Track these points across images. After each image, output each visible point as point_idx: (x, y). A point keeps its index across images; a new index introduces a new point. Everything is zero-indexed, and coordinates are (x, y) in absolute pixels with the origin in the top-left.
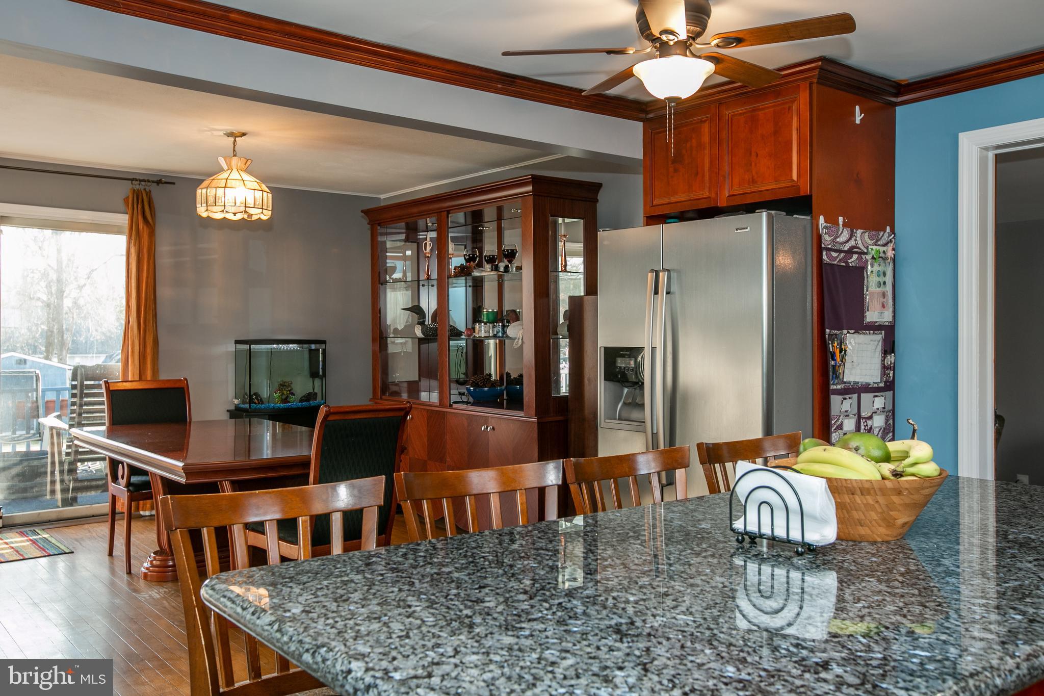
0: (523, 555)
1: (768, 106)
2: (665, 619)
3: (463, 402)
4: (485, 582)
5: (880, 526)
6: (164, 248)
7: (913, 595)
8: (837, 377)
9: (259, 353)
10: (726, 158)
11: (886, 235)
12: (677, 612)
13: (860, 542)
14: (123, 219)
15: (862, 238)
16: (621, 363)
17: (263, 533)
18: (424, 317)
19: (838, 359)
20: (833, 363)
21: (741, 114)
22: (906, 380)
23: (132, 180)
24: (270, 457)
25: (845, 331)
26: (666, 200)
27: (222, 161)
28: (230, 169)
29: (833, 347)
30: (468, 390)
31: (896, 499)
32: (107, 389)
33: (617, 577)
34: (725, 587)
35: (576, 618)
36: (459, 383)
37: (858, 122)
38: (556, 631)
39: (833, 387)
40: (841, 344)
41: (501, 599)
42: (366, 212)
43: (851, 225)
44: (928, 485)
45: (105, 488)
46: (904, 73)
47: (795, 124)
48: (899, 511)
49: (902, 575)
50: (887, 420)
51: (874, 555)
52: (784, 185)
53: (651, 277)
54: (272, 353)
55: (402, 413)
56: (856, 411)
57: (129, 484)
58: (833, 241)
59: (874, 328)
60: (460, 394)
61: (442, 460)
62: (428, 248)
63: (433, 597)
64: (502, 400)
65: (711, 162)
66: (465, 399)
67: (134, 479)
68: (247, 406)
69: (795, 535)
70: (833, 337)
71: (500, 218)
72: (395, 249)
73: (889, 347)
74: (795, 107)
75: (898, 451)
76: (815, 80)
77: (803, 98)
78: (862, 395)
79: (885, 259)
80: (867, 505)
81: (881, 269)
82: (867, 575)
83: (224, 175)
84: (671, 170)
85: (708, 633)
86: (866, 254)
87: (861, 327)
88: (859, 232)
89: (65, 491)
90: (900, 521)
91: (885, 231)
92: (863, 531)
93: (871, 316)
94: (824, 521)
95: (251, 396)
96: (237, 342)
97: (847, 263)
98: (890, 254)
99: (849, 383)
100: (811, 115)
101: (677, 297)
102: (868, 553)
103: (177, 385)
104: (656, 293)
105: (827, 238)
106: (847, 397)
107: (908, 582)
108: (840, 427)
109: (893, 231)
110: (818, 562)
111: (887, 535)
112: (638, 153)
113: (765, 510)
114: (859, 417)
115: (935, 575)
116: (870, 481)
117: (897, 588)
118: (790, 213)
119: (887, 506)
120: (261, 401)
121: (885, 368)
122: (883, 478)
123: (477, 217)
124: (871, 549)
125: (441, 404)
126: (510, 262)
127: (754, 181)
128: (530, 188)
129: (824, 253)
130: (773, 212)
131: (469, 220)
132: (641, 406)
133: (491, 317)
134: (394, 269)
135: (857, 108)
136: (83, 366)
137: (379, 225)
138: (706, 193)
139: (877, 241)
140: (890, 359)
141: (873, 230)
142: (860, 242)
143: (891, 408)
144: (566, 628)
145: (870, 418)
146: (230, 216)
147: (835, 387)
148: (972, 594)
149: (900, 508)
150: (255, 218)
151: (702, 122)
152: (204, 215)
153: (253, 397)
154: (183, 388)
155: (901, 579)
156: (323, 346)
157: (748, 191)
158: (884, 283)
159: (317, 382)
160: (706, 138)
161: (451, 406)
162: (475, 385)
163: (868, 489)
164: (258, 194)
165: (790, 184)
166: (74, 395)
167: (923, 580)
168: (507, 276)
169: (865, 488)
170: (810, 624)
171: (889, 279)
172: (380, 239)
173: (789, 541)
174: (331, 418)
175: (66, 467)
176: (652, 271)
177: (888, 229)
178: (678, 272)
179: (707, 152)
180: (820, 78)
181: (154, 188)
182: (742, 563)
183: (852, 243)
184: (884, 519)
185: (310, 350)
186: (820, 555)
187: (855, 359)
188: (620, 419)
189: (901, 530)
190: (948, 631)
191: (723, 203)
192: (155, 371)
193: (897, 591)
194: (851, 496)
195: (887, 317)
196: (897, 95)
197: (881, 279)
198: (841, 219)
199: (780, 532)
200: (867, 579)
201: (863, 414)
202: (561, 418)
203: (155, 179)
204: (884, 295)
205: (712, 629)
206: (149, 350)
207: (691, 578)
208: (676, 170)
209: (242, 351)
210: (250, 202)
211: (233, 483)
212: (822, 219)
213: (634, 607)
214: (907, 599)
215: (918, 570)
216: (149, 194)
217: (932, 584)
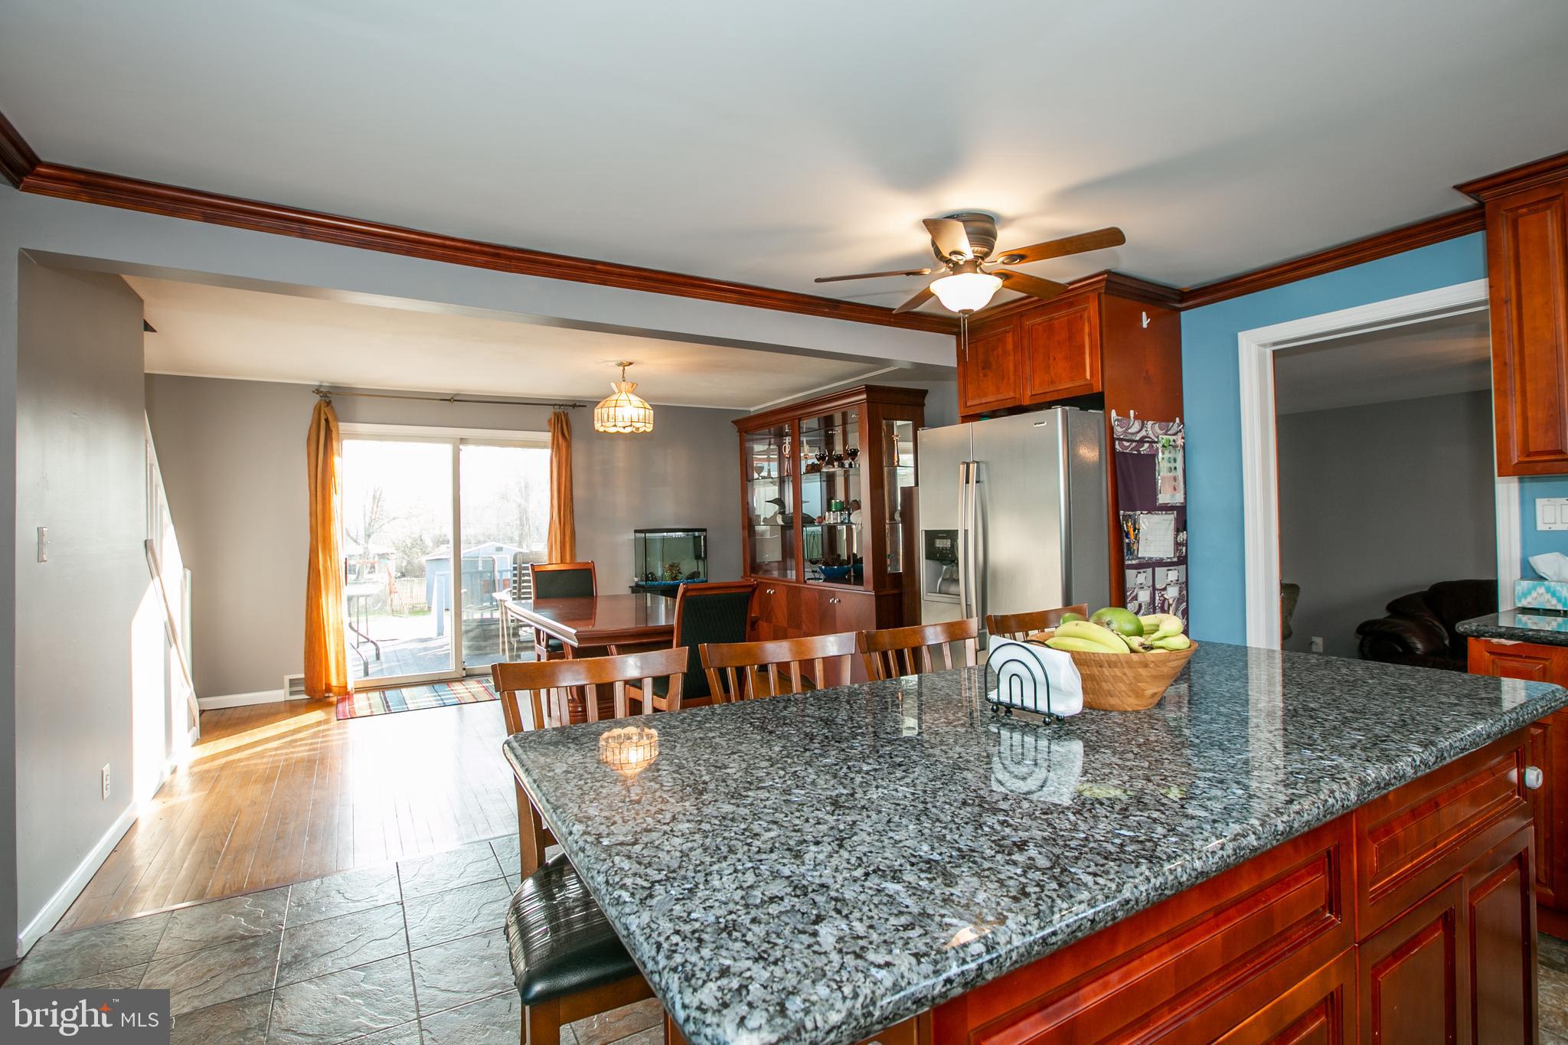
0: (788, 721)
1: (1061, 316)
2: (886, 792)
3: (815, 579)
4: (740, 748)
5: (1129, 696)
6: (579, 459)
7: (1142, 767)
8: (1132, 554)
9: (654, 540)
10: (1028, 362)
11: (1176, 425)
12: (901, 783)
13: (1111, 712)
14: (547, 436)
15: (1152, 429)
16: (940, 544)
17: (640, 688)
18: (784, 507)
19: (1132, 537)
20: (1127, 541)
21: (1039, 324)
22: (1198, 555)
23: (554, 405)
24: (664, 624)
25: (1138, 512)
26: (977, 402)
27: (613, 385)
28: (620, 392)
29: (1127, 526)
30: (820, 568)
31: (1142, 671)
32: (533, 570)
33: (862, 745)
34: (960, 757)
35: (803, 787)
36: (814, 562)
37: (1145, 325)
38: (777, 801)
39: (1127, 562)
40: (1134, 524)
41: (744, 766)
42: (735, 422)
43: (1142, 417)
44: (1174, 657)
45: (533, 648)
46: (1185, 283)
47: (1087, 330)
48: (1147, 682)
49: (1139, 746)
50: (1181, 591)
51: (1119, 725)
52: (1078, 384)
53: (963, 468)
54: (663, 539)
55: (750, 589)
56: (1151, 584)
57: (548, 646)
58: (1125, 432)
59: (1167, 508)
60: (813, 572)
61: (798, 626)
62: (787, 450)
63: (684, 762)
64: (850, 576)
65: (1015, 367)
66: (817, 575)
67: (551, 642)
68: (644, 583)
69: (1042, 706)
70: (1127, 518)
71: (845, 423)
72: (760, 453)
73: (1181, 525)
74: (1086, 315)
75: (1151, 625)
76: (1103, 291)
77: (1093, 307)
78: (1157, 569)
79: (1175, 447)
80: (1115, 677)
81: (1172, 456)
82: (1105, 746)
83: (614, 397)
84: (981, 375)
85: (921, 806)
86: (1157, 442)
87: (1153, 507)
88: (1150, 423)
89: (511, 649)
90: (1149, 692)
91: (1174, 422)
92: (1113, 701)
93: (1163, 498)
94: (1070, 695)
95: (647, 576)
96: (636, 531)
97: (1139, 451)
98: (1180, 442)
99: (1144, 558)
100: (1101, 321)
101: (986, 485)
102: (1114, 722)
103: (586, 567)
104: (967, 482)
105: (1119, 430)
106: (1141, 571)
107: (1142, 753)
108: (1135, 598)
109: (1182, 422)
110: (1061, 733)
111: (1138, 705)
112: (953, 363)
113: (1016, 681)
114: (1154, 589)
115: (1172, 747)
116: (1117, 655)
117: (1129, 760)
118: (1084, 408)
119: (1135, 678)
120: (654, 579)
121: (1178, 545)
122: (1132, 651)
123: (828, 422)
124: (1119, 719)
125: (798, 581)
126: (853, 459)
127: (1053, 382)
128: (864, 396)
129: (1117, 442)
130: (1067, 408)
131: (823, 426)
132: (957, 581)
133: (839, 506)
134: (761, 469)
135: (1144, 313)
136: (520, 553)
137: (746, 432)
138: (1012, 395)
139: (1167, 431)
140: (1182, 536)
141: (1163, 421)
142: (1150, 432)
143: (1184, 580)
144: (788, 797)
145: (1165, 589)
146: (622, 430)
147: (1130, 562)
148: (1202, 767)
149: (1149, 680)
150: (641, 430)
151: (1006, 332)
152: (602, 429)
153: (649, 576)
154: (591, 569)
155: (1136, 750)
156: (704, 533)
157: (1048, 390)
158: (1175, 468)
159: (701, 563)
160: (1010, 346)
161: (805, 582)
162: (826, 564)
163: (1115, 662)
164: (642, 412)
165: (1085, 383)
166: (515, 575)
167: (1158, 751)
168: (852, 471)
169: (1112, 662)
170: (1025, 799)
171: (1179, 465)
172: (748, 445)
173: (1036, 712)
174: (688, 594)
175: (511, 631)
176: (964, 463)
177: (1178, 420)
178: (986, 463)
179: (1011, 358)
180: (1107, 288)
181: (570, 411)
182: (996, 731)
183: (1143, 433)
184: (1133, 690)
185: (695, 537)
186: (1067, 725)
187: (1149, 537)
188: (940, 593)
189: (1151, 700)
190: (1162, 808)
191: (1026, 402)
192: (573, 555)
193: (1128, 763)
194: (1100, 669)
195: (1178, 499)
196: (1181, 301)
197: (1172, 465)
198: (1132, 412)
199: (1029, 703)
200: (1103, 750)
201: (1158, 586)
202: (896, 592)
203: (571, 404)
204: (1175, 479)
205: (926, 803)
206: (567, 539)
207: (932, 748)
208: (985, 376)
209: (640, 539)
210: (635, 418)
211: (618, 646)
212: (1114, 413)
213: (863, 777)
214: (1133, 774)
215: (1156, 741)
216: (566, 415)
217: (1165, 756)
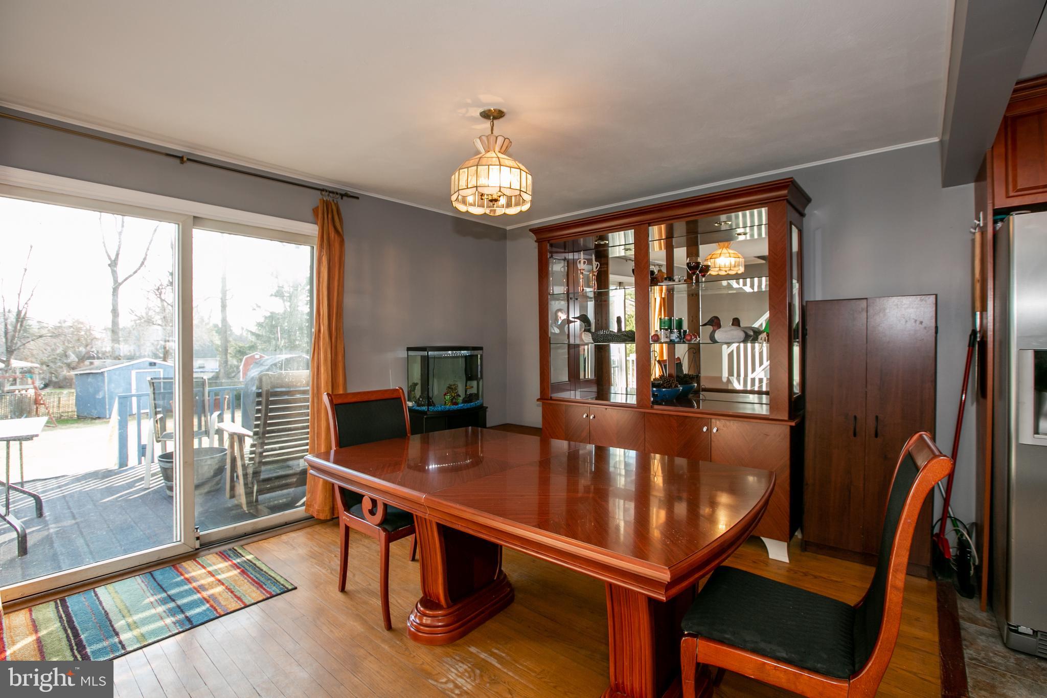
14: (314, 229)
68: (425, 408)
95: (429, 399)
96: (409, 349)
103: (396, 394)
125: (640, 405)
137: (549, 241)
154: (400, 398)
156: (481, 352)
161: (652, 407)
166: (259, 403)
175: (250, 471)
181: (340, 201)
185: (466, 356)
203: (342, 192)
209: (414, 357)
216: (336, 205)
